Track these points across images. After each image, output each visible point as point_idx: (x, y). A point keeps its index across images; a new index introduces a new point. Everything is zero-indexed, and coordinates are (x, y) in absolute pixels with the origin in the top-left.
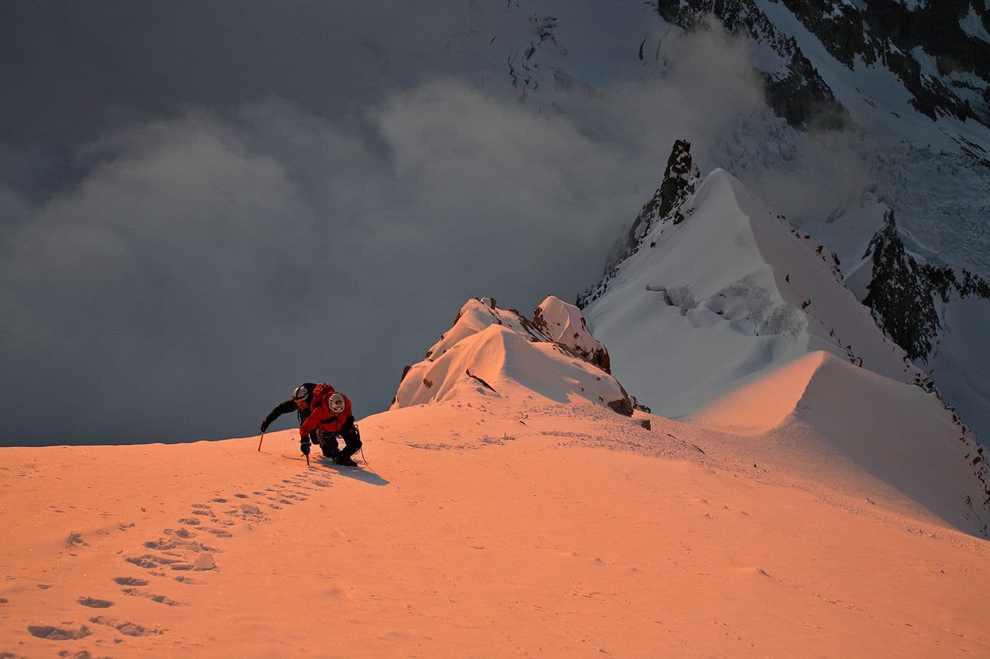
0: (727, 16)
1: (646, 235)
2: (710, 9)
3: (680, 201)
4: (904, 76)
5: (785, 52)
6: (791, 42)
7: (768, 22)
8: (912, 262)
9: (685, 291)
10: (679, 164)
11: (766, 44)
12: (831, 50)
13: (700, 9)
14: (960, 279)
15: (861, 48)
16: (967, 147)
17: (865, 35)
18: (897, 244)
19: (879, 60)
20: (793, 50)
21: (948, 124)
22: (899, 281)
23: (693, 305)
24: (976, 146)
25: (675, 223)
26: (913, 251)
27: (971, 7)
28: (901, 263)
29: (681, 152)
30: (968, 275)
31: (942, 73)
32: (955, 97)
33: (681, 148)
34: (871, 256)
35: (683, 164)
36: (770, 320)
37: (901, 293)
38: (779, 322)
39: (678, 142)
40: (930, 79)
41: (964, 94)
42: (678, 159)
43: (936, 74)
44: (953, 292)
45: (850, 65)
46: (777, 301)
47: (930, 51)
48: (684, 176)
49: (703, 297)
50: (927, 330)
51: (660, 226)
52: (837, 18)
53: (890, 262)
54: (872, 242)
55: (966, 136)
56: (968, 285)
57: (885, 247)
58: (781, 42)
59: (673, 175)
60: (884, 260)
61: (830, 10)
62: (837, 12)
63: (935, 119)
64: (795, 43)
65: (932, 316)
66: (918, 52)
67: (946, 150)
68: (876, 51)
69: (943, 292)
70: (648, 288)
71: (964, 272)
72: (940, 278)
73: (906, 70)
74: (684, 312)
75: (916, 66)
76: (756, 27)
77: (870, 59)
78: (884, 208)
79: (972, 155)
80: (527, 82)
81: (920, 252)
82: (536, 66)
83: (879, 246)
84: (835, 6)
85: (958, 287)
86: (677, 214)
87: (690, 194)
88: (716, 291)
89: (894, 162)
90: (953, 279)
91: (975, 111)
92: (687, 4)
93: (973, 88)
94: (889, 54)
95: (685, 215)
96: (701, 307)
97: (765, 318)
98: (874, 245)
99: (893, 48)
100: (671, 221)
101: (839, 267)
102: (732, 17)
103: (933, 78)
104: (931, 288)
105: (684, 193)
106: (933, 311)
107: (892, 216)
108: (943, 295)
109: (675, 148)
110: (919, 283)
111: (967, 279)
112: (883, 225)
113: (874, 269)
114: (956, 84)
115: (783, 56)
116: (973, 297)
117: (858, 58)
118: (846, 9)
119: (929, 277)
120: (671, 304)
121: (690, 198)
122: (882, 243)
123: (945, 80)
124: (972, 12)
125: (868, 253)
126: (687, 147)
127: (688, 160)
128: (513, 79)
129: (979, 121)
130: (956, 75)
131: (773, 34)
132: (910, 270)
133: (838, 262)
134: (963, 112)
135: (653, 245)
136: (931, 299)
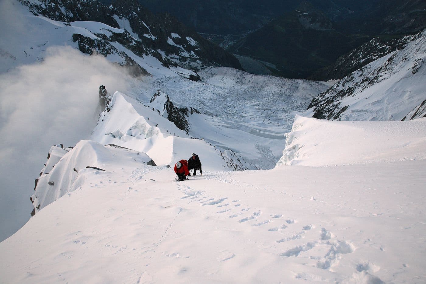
0: (102, 48)
1: (99, 118)
2: (96, 47)
3: (107, 104)
4: (158, 58)
5: (123, 56)
6: (124, 53)
7: (115, 48)
8: (176, 108)
9: (118, 132)
10: (103, 93)
11: (116, 55)
12: (135, 53)
13: (93, 48)
14: (190, 110)
15: (144, 52)
16: (180, 74)
17: (144, 48)
18: (171, 103)
19: (150, 54)
20: (125, 55)
21: (172, 68)
22: (175, 114)
23: (122, 135)
24: (182, 74)
25: (108, 112)
26: (175, 105)
27: (169, 37)
28: (174, 109)
29: (102, 89)
30: (191, 108)
31: (167, 56)
32: (172, 61)
33: (102, 88)
34: (166, 108)
35: (104, 93)
36: (148, 133)
37: (177, 117)
38: (151, 132)
39: (101, 87)
40: (164, 58)
41: (174, 60)
42: (102, 92)
43: (166, 56)
44: (189, 114)
45: (142, 57)
47: (162, 50)
48: (106, 97)
49: (125, 132)
50: (186, 126)
51: (104, 114)
52: (134, 44)
53: (171, 109)
54: (165, 105)
55: (179, 71)
56: (192, 111)
57: (169, 105)
58: (121, 53)
59: (102, 97)
60: (169, 109)
61: (132, 42)
62: (134, 43)
63: (169, 68)
64: (125, 53)
65: (186, 122)
66: (159, 51)
67: (175, 76)
68: (148, 52)
69: (186, 114)
70: (106, 134)
71: (190, 107)
72: (185, 111)
73: (157, 56)
75: (160, 55)
76: (112, 50)
77: (147, 55)
78: (165, 95)
79: (181, 76)
81: (178, 104)
83: (167, 106)
84: (133, 41)
85: (190, 112)
86: (108, 109)
87: (110, 101)
88: (128, 129)
89: (162, 82)
90: (188, 110)
91: (178, 64)
92: (88, 46)
93: (176, 59)
94: (152, 52)
95: (110, 108)
96: (125, 135)
97: (146, 133)
98: (166, 106)
99: (153, 51)
100: (106, 111)
101: (160, 113)
102: (104, 48)
103: (165, 57)
104: (183, 114)
105: (108, 102)
106: (186, 120)
107: (168, 96)
108: (187, 115)
110: (180, 113)
111: (192, 109)
112: (166, 100)
113: (168, 112)
114: (171, 58)
116: (194, 114)
117: (144, 55)
118: (136, 42)
119: (182, 111)
120: (115, 137)
121: (110, 102)
122: (167, 105)
123: (168, 57)
124: (169, 38)
126: (104, 87)
127: (105, 91)
129: (180, 67)
130: (170, 56)
131: (118, 51)
132: (177, 111)
134: (176, 65)
135: (103, 120)
136: (184, 117)
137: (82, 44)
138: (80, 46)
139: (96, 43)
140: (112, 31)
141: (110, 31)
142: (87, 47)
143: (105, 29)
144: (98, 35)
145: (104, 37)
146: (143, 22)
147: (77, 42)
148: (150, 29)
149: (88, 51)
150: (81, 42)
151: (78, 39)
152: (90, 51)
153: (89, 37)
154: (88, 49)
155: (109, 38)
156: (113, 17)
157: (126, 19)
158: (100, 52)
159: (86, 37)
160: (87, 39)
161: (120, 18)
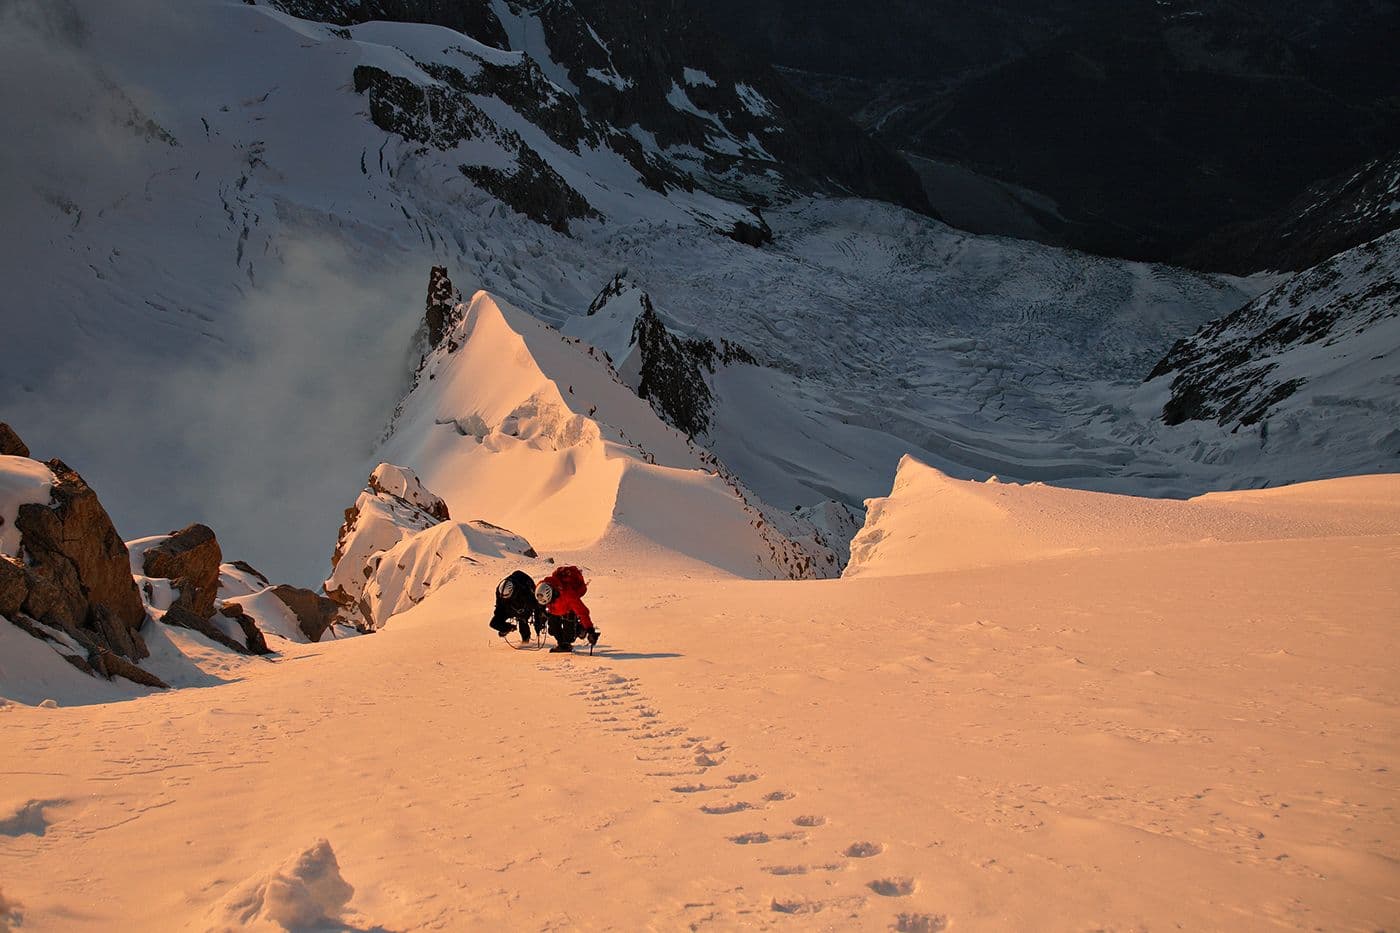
0: (445, 117)
1: (422, 368)
2: (426, 111)
3: (450, 329)
4: (628, 156)
5: (510, 147)
6: (515, 136)
7: (487, 119)
8: (675, 340)
9: (476, 419)
10: (440, 290)
11: (490, 141)
12: (553, 138)
13: (415, 114)
14: (720, 349)
15: (583, 133)
16: (700, 218)
17: (584, 120)
18: (658, 325)
19: (602, 143)
20: (517, 143)
21: (677, 195)
22: (666, 361)
23: (487, 431)
24: (708, 216)
25: (450, 352)
26: (674, 328)
27: (674, 83)
28: (665, 344)
29: (439, 279)
30: (727, 343)
31: (663, 146)
32: (679, 171)
33: (438, 274)
34: (637, 342)
35: (444, 290)
36: (564, 434)
37: (671, 374)
38: (574, 433)
39: (434, 269)
40: (652, 156)
41: (687, 167)
42: (438, 286)
43: (658, 151)
44: (717, 363)
45: (576, 151)
46: (567, 414)
47: (645, 127)
48: (447, 302)
49: (495, 422)
50: (701, 404)
51: (438, 356)
52: (554, 106)
53: (655, 345)
54: (635, 329)
55: (695, 206)
56: (728, 353)
57: (648, 330)
58: (504, 137)
59: (436, 302)
60: (649, 343)
61: (546, 98)
62: (553, 100)
63: (665, 194)
64: (518, 137)
65: (703, 390)
66: (637, 131)
67: (683, 224)
68: (597, 134)
69: (707, 363)
70: (438, 423)
71: (722, 341)
72: (702, 351)
73: (627, 148)
74: (480, 440)
75: (638, 146)
76: (476, 125)
77: (593, 144)
78: (639, 292)
79: (704, 224)
80: (246, 215)
81: (680, 328)
82: (252, 197)
83: (642, 332)
84: (548, 94)
85: (720, 357)
86: (450, 342)
87: (458, 320)
88: (508, 413)
89: (637, 242)
90: (714, 350)
91: (700, 182)
92: (401, 110)
93: (692, 159)
94: (609, 135)
95: (459, 342)
96: (496, 433)
97: (558, 432)
98: (637, 331)
99: (613, 130)
100: (446, 351)
101: (612, 364)
102: (451, 117)
103: (655, 154)
104: (696, 362)
105: (454, 320)
106: (702, 384)
107: (647, 299)
108: (709, 367)
109: (433, 275)
110: (686, 359)
111: (727, 348)
112: (642, 310)
113: (642, 354)
114: (676, 156)
115: (509, 151)
116: (735, 363)
117: (581, 143)
118: (560, 97)
119: (692, 352)
120: (465, 434)
121: (460, 324)
122: (644, 328)
123: (666, 154)
124: (676, 87)
125: (633, 340)
126: (444, 272)
127: (447, 285)
128: (230, 215)
129: (704, 190)
130: (674, 149)
131: (495, 130)
132: (675, 348)
133: (610, 360)
134: (689, 184)
135: (432, 377)
136: (699, 372)
137: (381, 100)
138: (374, 108)
139: (426, 98)
140: (481, 59)
141: (476, 57)
142: (397, 109)
143: (459, 51)
144: (433, 72)
145: (455, 76)
146: (589, 27)
147: (367, 92)
148: (610, 53)
149: (399, 125)
150: (380, 93)
151: (370, 85)
152: (404, 126)
153: (405, 80)
154: (401, 119)
155: (469, 80)
156: (490, 5)
157: (532, 15)
158: (437, 130)
159: (397, 78)
160: (399, 84)
161: (514, 11)
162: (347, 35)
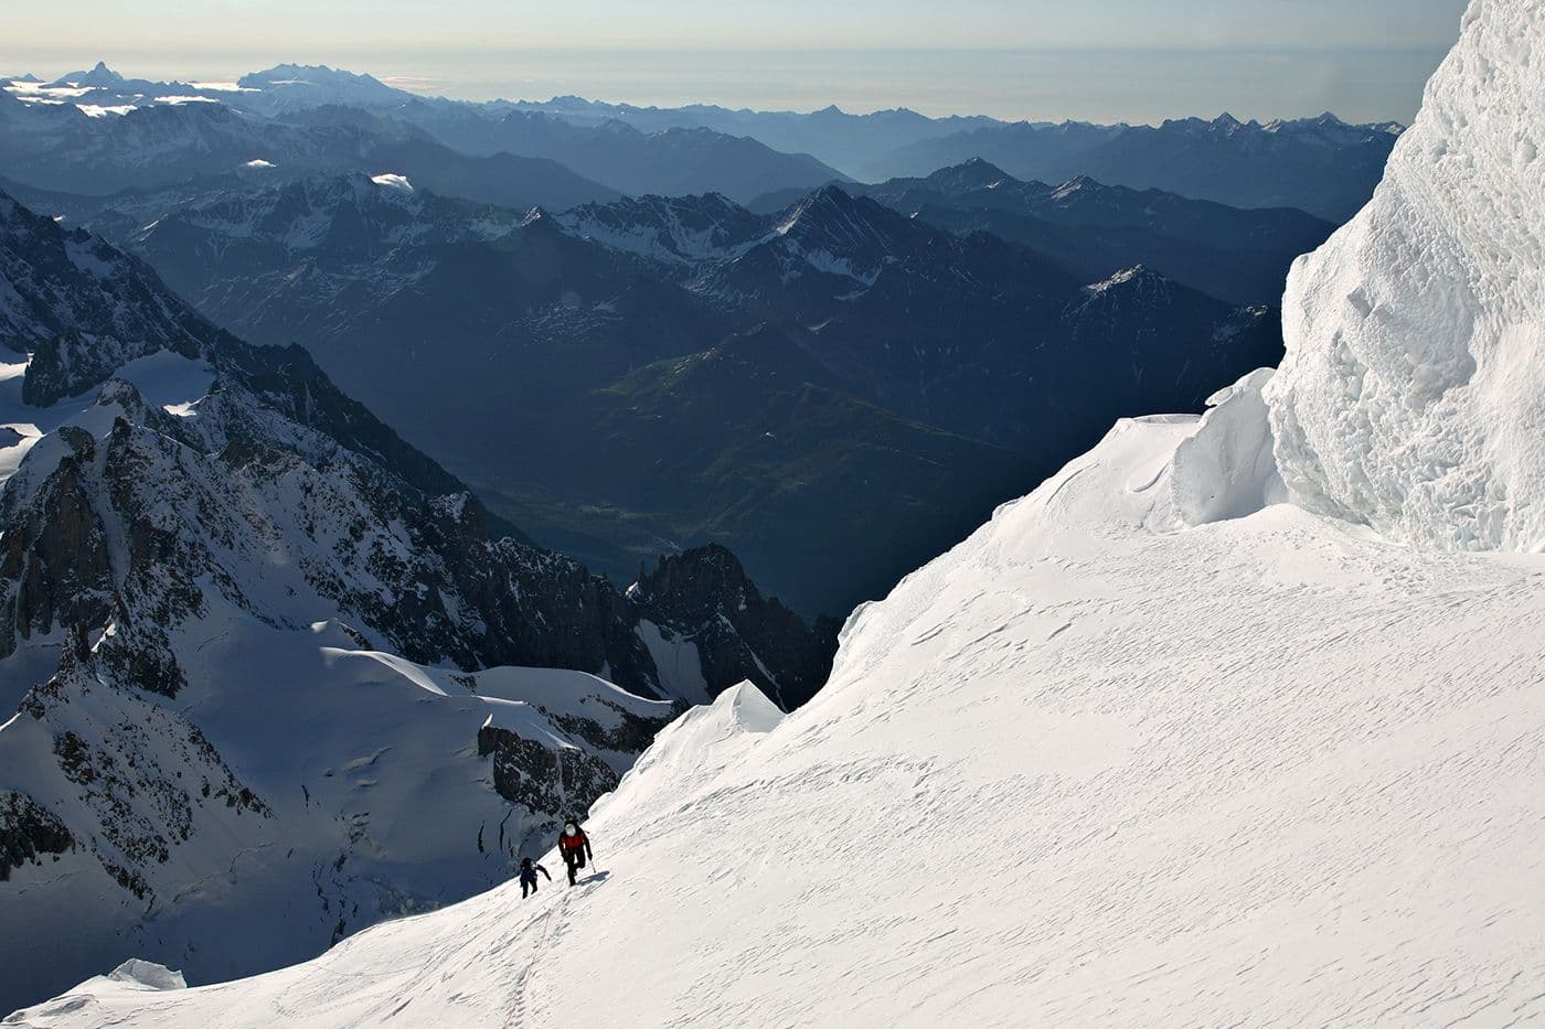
137: (507, 766)
138: (498, 775)
139: (559, 762)
140: (623, 710)
141: (617, 708)
142: (524, 776)
143: (598, 700)
144: (567, 725)
145: (591, 731)
146: (755, 658)
147: (492, 756)
148: (778, 686)
149: (525, 795)
150: (507, 758)
151: (496, 748)
152: (530, 795)
153: (536, 743)
154: (528, 787)
155: (608, 734)
156: (636, 629)
157: (686, 641)
158: (568, 800)
159: (528, 741)
160: (530, 748)
161: (665, 636)
162: (472, 681)
